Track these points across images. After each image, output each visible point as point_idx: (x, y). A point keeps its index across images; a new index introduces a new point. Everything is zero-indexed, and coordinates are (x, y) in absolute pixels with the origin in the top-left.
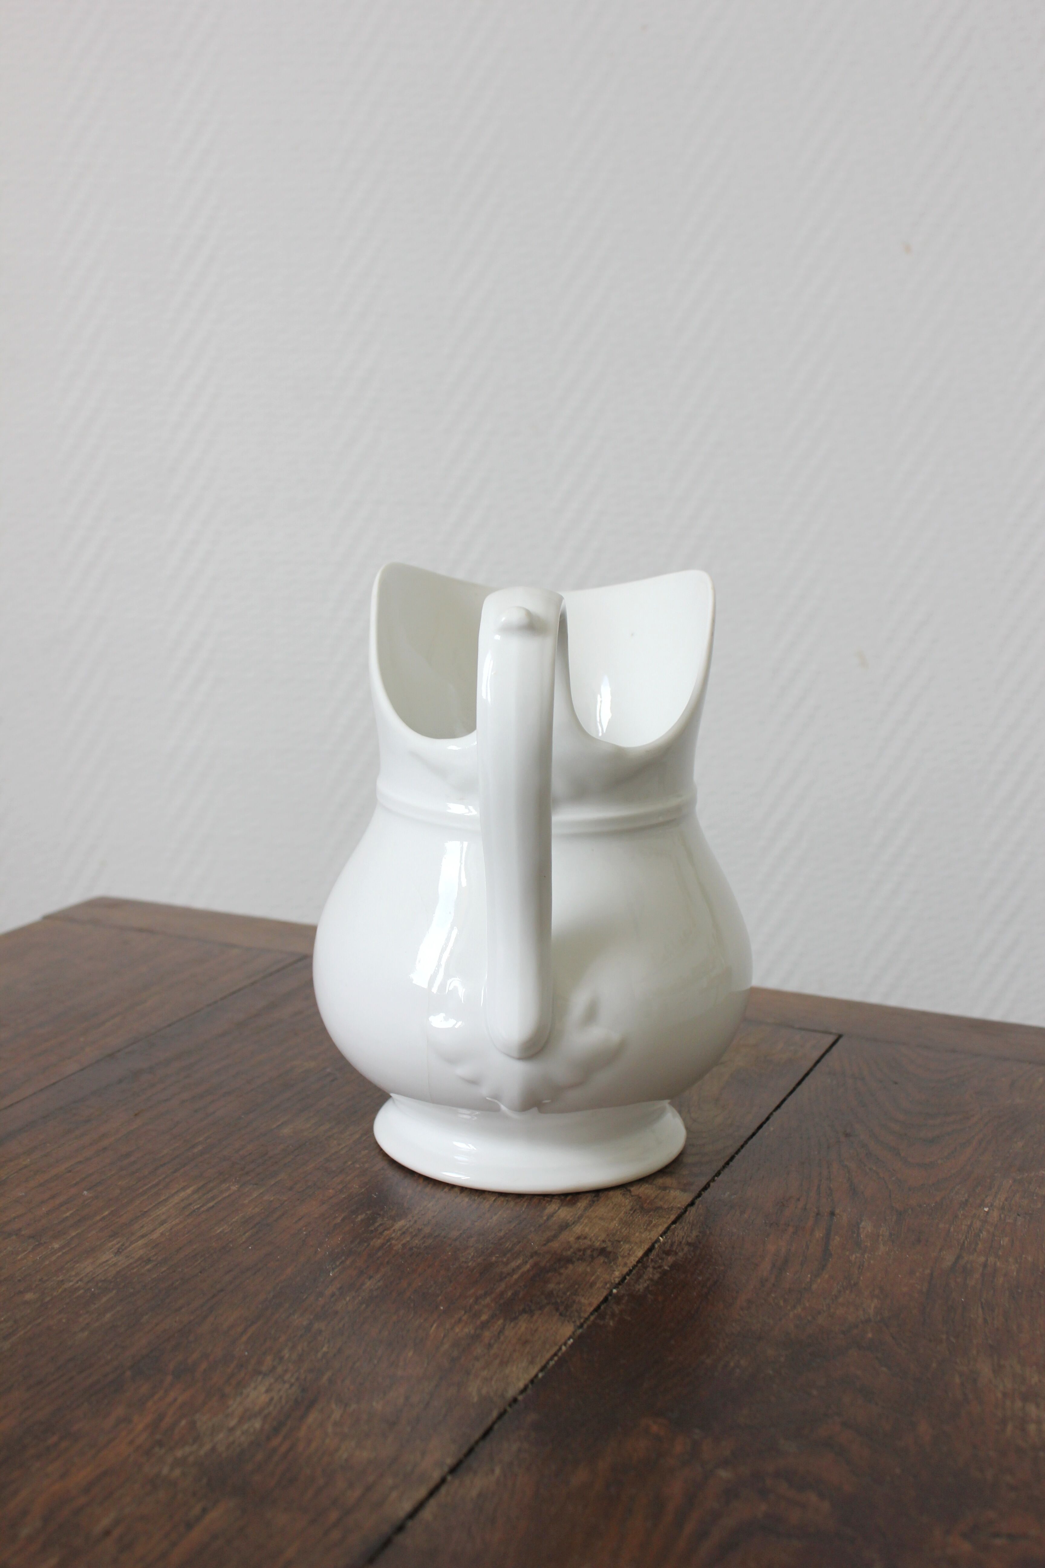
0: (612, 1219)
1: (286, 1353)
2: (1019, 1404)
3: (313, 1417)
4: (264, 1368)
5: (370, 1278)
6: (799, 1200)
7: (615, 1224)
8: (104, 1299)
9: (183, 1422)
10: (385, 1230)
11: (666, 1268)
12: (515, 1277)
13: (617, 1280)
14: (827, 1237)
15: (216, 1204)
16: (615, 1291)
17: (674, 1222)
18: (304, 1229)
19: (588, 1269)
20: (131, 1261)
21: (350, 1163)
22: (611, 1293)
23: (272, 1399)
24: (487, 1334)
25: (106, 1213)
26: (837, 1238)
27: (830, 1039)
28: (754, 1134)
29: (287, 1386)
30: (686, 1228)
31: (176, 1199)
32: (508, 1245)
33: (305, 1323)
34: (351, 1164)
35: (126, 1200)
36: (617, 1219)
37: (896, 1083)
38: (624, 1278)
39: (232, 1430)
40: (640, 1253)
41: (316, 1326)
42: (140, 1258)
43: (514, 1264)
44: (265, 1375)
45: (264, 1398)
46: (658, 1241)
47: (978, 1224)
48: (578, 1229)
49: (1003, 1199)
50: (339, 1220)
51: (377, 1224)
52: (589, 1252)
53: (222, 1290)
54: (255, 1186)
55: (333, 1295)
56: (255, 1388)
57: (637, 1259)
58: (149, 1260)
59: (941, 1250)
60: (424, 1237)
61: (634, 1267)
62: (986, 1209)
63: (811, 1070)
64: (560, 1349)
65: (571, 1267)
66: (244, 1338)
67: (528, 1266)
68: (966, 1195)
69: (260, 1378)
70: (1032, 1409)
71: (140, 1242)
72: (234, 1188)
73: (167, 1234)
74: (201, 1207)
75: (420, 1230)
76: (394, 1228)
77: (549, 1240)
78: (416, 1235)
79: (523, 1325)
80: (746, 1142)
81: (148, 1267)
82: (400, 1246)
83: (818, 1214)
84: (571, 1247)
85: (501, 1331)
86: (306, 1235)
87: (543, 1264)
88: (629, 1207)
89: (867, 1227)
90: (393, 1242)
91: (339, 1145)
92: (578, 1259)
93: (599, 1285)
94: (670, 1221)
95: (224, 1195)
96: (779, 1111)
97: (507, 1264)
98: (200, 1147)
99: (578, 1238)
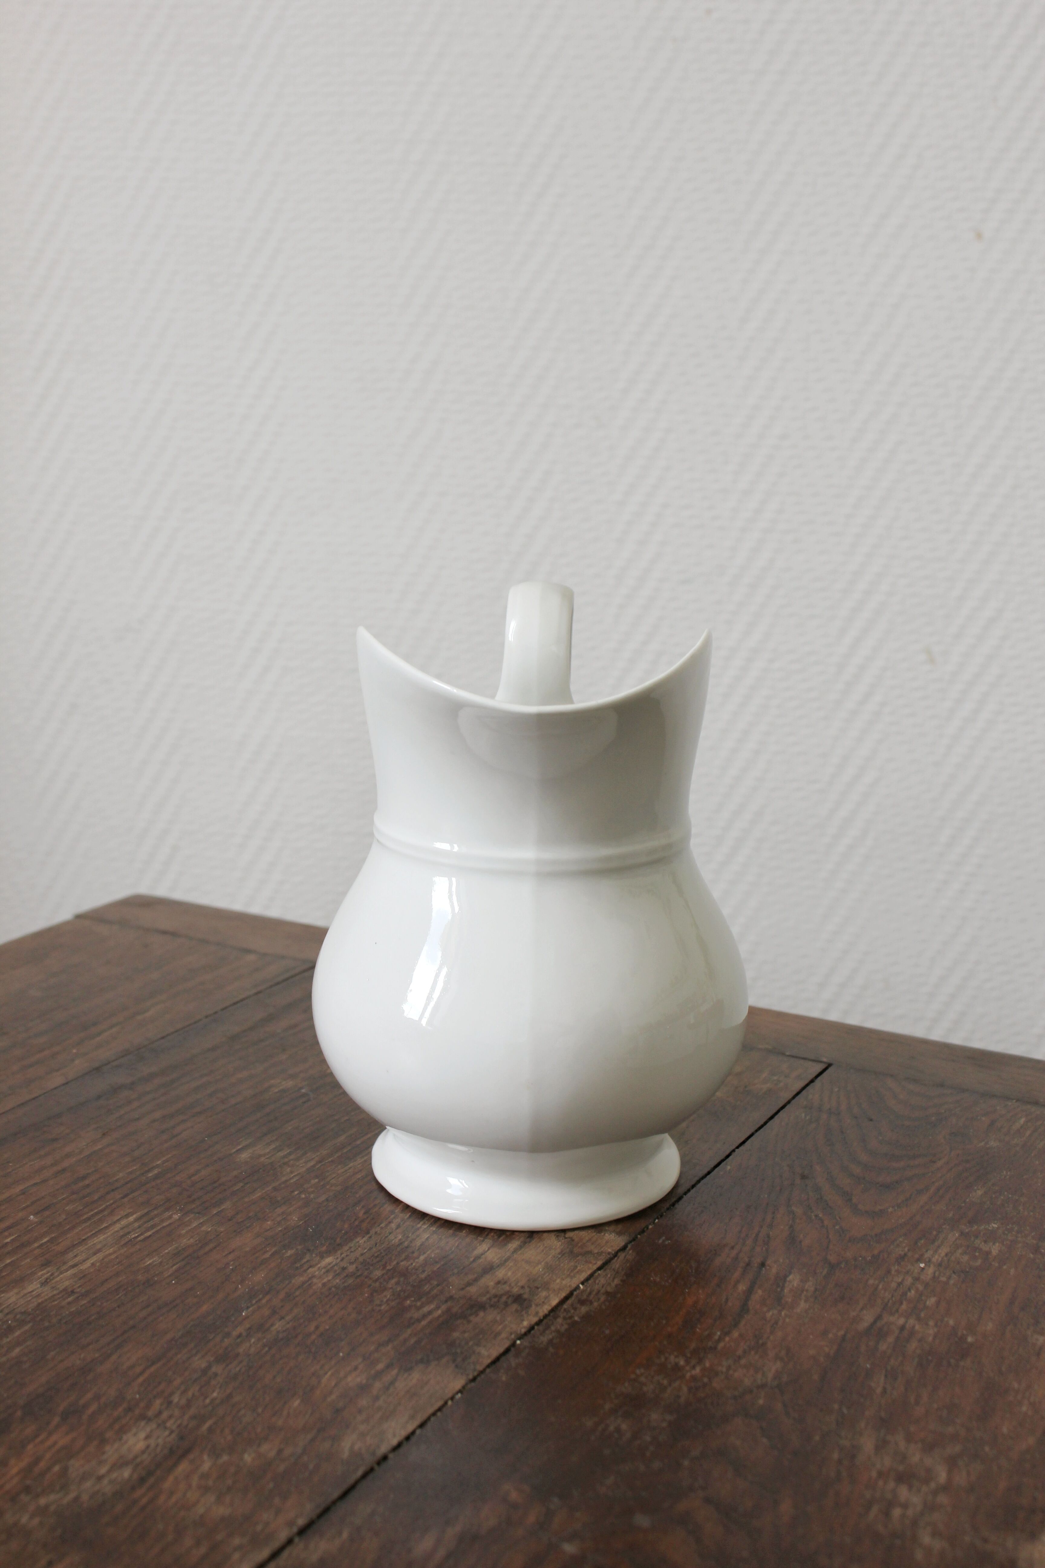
0: (539, 1263)
1: (176, 1399)
2: (891, 1484)
3: (183, 1467)
4: (150, 1413)
5: (282, 1318)
6: (733, 1248)
7: (540, 1268)
8: (17, 1333)
9: (57, 1468)
10: (311, 1267)
11: (576, 1318)
12: (424, 1323)
13: (523, 1331)
14: (750, 1292)
15: (153, 1233)
16: (518, 1342)
17: (599, 1269)
18: (232, 1263)
19: (498, 1318)
20: (55, 1292)
21: (296, 1193)
22: (514, 1344)
23: (148, 1447)
24: (378, 1385)
25: (45, 1240)
26: (760, 1292)
27: (819, 1068)
28: (709, 1173)
29: (167, 1433)
30: (609, 1276)
31: (118, 1226)
32: (427, 1288)
33: (204, 1365)
34: (298, 1194)
35: (68, 1227)
36: (543, 1263)
37: (871, 1120)
38: (532, 1328)
39: (100, 1478)
40: (555, 1302)
41: (214, 1369)
42: (65, 1290)
43: (426, 1309)
44: (150, 1420)
45: (141, 1445)
46: (578, 1287)
47: (909, 1280)
48: (501, 1274)
49: (943, 1254)
50: (267, 1255)
51: (305, 1260)
52: (504, 1298)
53: (134, 1327)
54: (197, 1215)
55: (240, 1336)
56: (135, 1435)
57: (550, 1308)
58: (73, 1292)
59: (862, 1309)
60: (347, 1276)
61: (546, 1316)
62: (922, 1265)
63: (789, 1102)
64: (446, 1403)
65: (481, 1314)
66: (141, 1379)
67: (440, 1312)
68: (906, 1249)
69: (143, 1423)
70: (903, 1492)
71: (69, 1273)
72: (176, 1217)
73: (98, 1264)
74: (141, 1234)
75: (344, 1269)
76: (319, 1265)
77: (469, 1284)
78: (338, 1274)
79: (415, 1376)
80: (699, 1181)
81: (70, 1299)
82: (320, 1285)
83: (748, 1264)
84: (488, 1292)
85: (392, 1383)
86: (232, 1269)
87: (455, 1310)
88: (559, 1250)
89: (794, 1280)
90: (315, 1280)
91: (291, 1172)
92: (491, 1306)
93: (504, 1335)
94: (595, 1267)
95: (165, 1224)
96: (741, 1148)
97: (419, 1308)
98: (156, 1171)
99: (499, 1283)
